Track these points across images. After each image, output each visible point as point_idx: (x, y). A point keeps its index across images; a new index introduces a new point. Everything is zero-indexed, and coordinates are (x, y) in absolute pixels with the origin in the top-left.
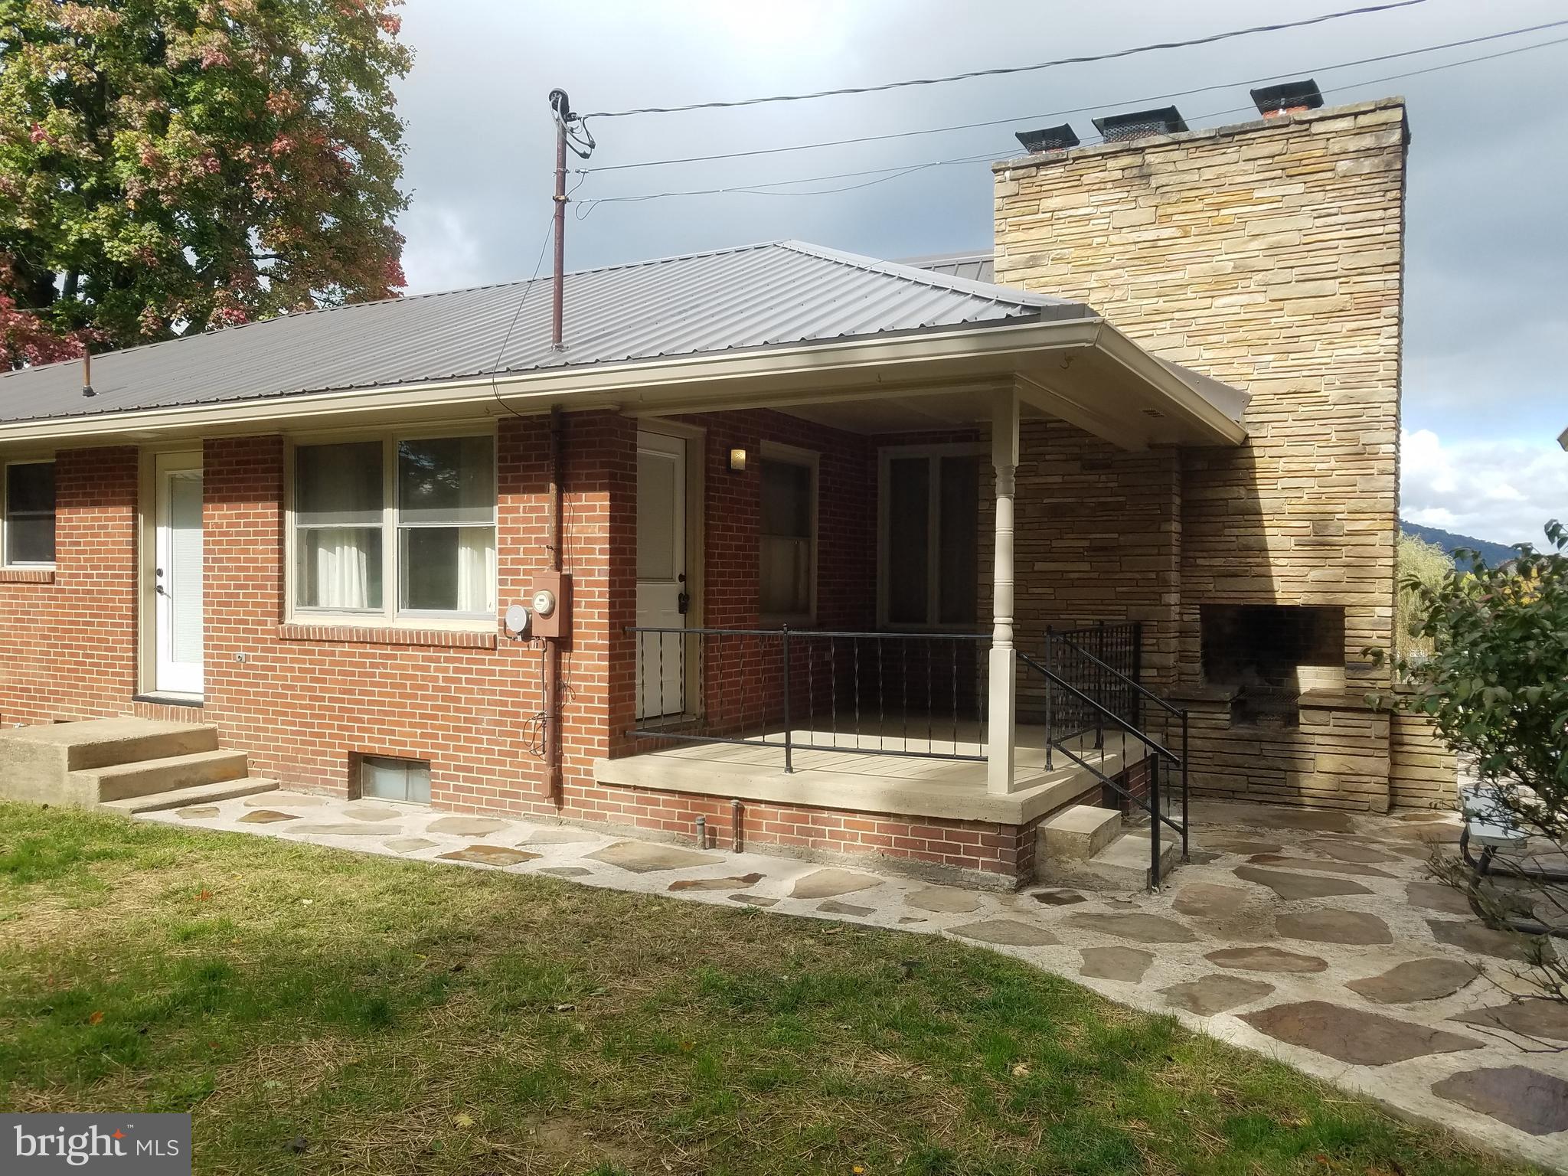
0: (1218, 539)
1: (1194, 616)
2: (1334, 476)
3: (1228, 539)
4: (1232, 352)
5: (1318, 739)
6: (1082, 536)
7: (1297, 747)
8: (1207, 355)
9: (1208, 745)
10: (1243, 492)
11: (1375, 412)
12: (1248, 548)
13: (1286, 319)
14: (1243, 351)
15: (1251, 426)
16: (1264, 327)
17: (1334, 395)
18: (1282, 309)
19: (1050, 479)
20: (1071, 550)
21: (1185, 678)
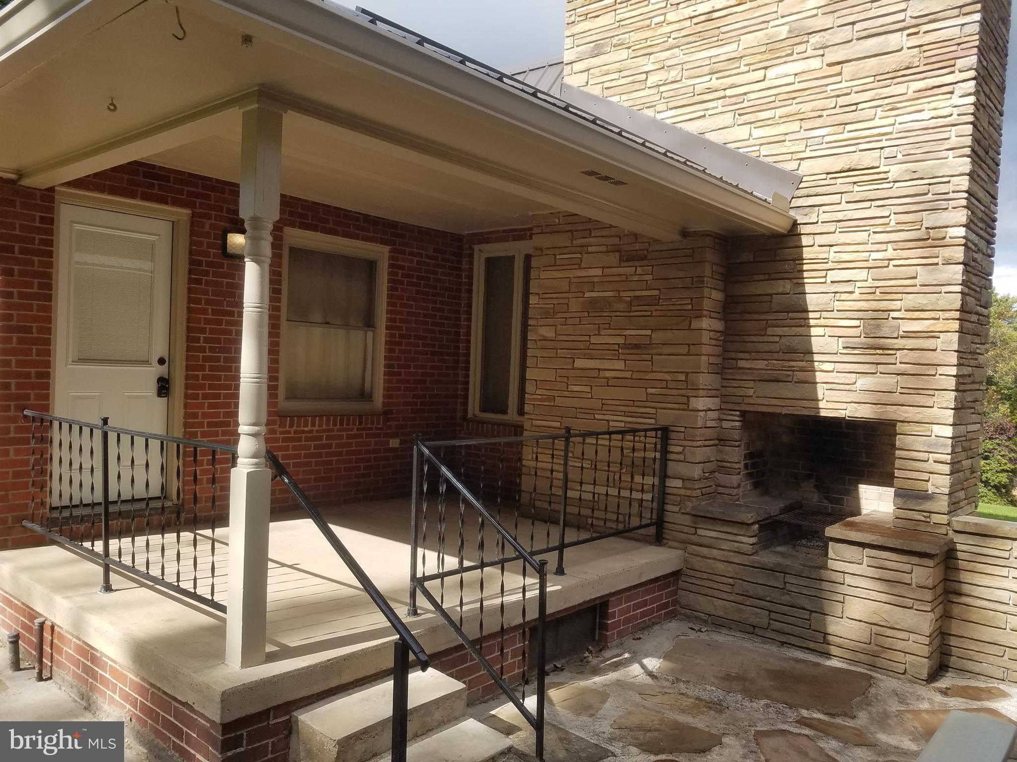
0: (761, 339)
1: (733, 423)
2: (891, 267)
3: (771, 339)
4: (784, 129)
5: (849, 580)
6: (618, 332)
7: (825, 585)
8: (757, 133)
9: (730, 570)
10: (788, 286)
11: (943, 188)
12: (792, 351)
13: (844, 84)
14: (795, 126)
15: (800, 211)
16: (819, 96)
17: (895, 171)
18: (840, 74)
19: (592, 272)
20: (606, 347)
21: (721, 490)
